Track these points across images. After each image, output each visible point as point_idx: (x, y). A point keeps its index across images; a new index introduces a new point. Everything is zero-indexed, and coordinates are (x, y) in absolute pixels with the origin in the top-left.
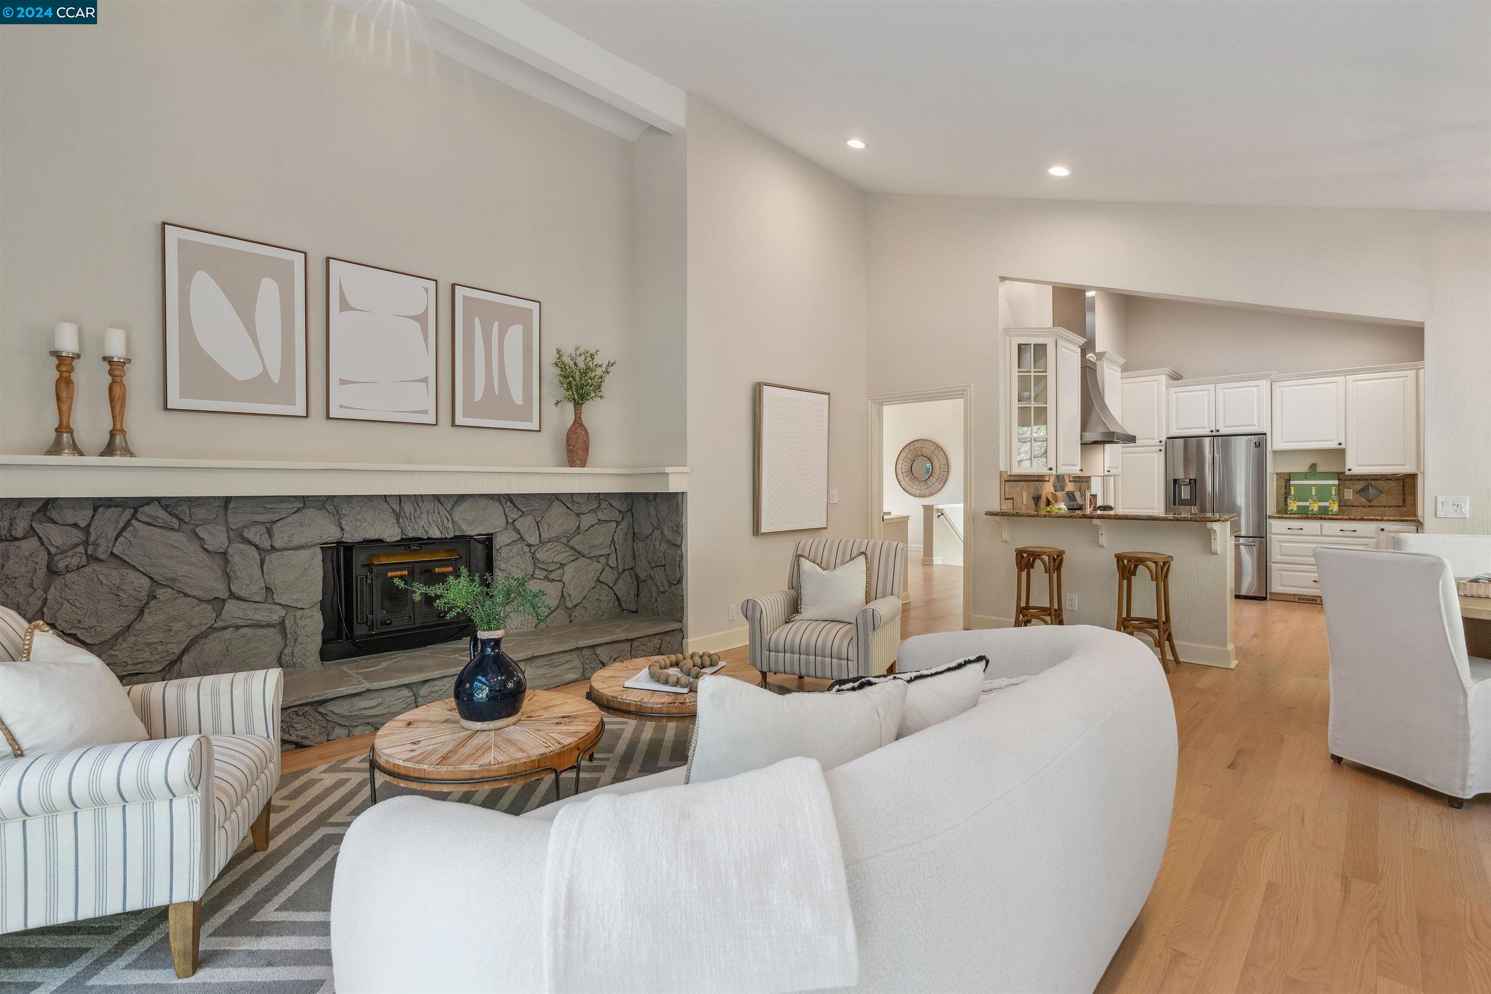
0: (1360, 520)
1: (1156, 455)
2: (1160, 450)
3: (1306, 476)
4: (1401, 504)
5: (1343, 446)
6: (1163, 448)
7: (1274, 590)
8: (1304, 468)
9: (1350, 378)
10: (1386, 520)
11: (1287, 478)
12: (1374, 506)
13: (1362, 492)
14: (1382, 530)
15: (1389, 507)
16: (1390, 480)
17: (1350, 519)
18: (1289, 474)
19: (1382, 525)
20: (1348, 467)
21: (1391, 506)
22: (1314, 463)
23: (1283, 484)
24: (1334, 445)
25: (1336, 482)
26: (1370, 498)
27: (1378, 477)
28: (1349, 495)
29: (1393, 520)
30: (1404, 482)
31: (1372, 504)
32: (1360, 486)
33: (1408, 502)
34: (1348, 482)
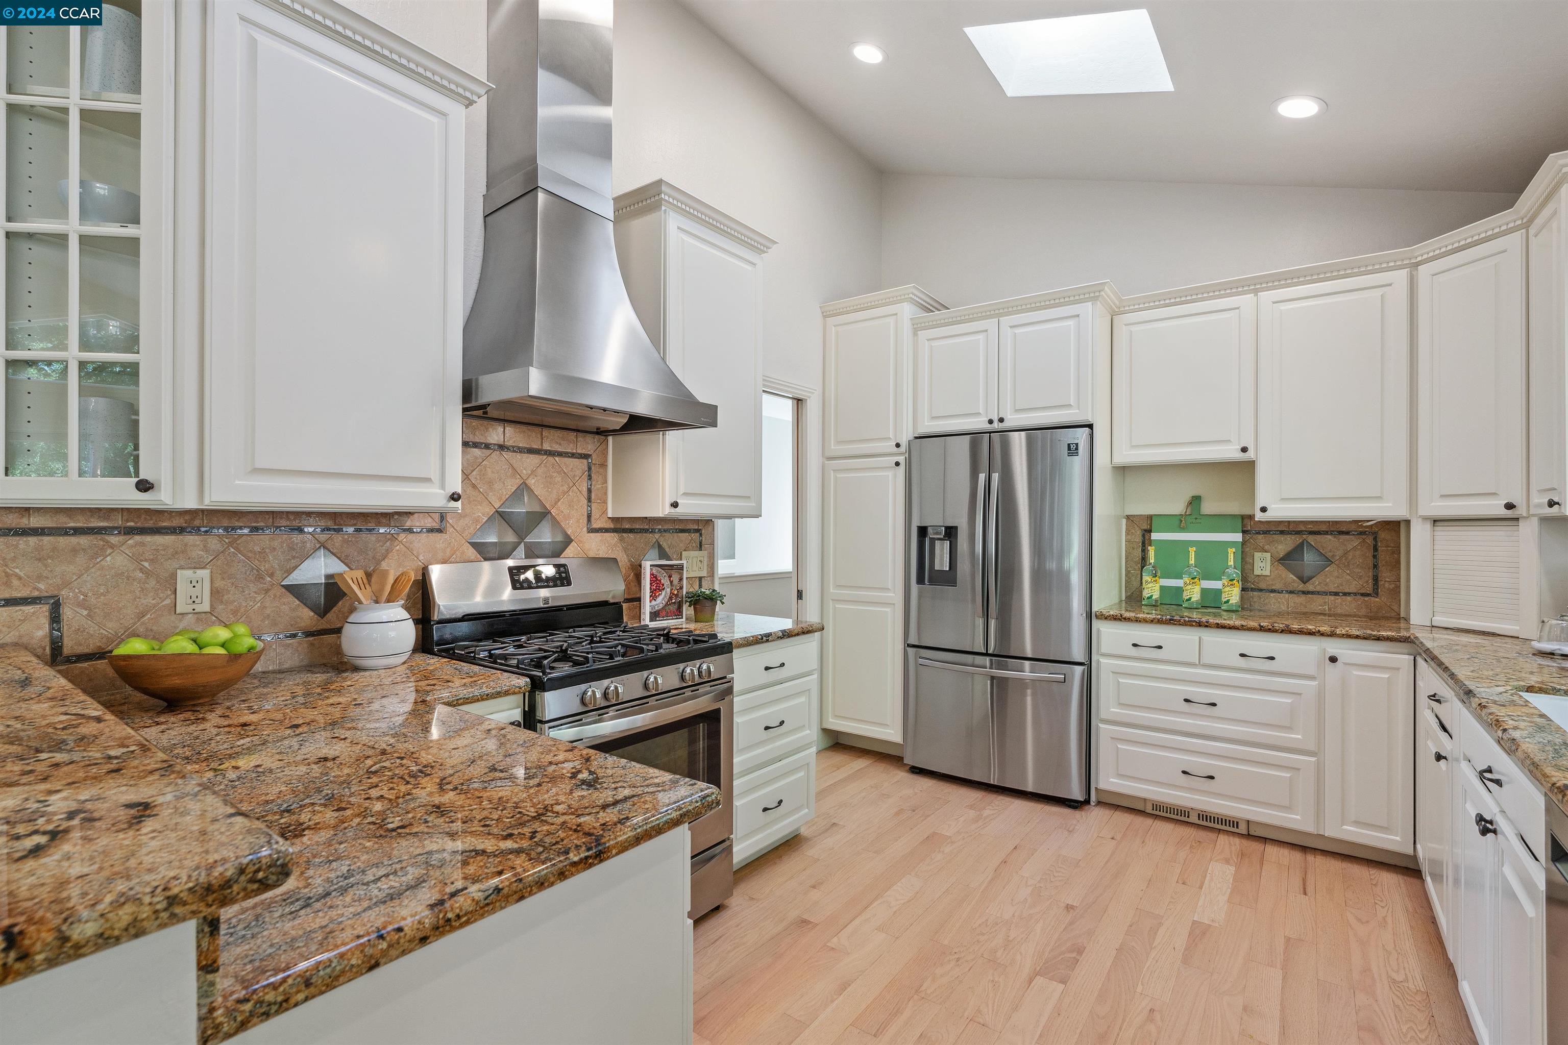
0: (1282, 631)
1: (890, 474)
2: (897, 464)
3: (1181, 522)
4: (1369, 589)
5: (1251, 455)
6: (901, 459)
7: (1102, 786)
8: (1177, 507)
9: (1267, 296)
10: (1342, 636)
11: (1146, 527)
12: (1312, 593)
13: (1287, 560)
14: (1333, 660)
15: (1345, 594)
16: (1347, 533)
17: (1262, 629)
18: (1150, 518)
19: (1333, 647)
20: (1259, 504)
21: (1349, 594)
22: (1195, 493)
23: (1138, 539)
24: (1231, 453)
25: (1238, 537)
26: (1307, 573)
27: (1324, 528)
28: (1263, 565)
29: (1357, 637)
30: (1375, 539)
31: (1310, 587)
32: (1284, 545)
33: (1386, 584)
34: (1260, 537)
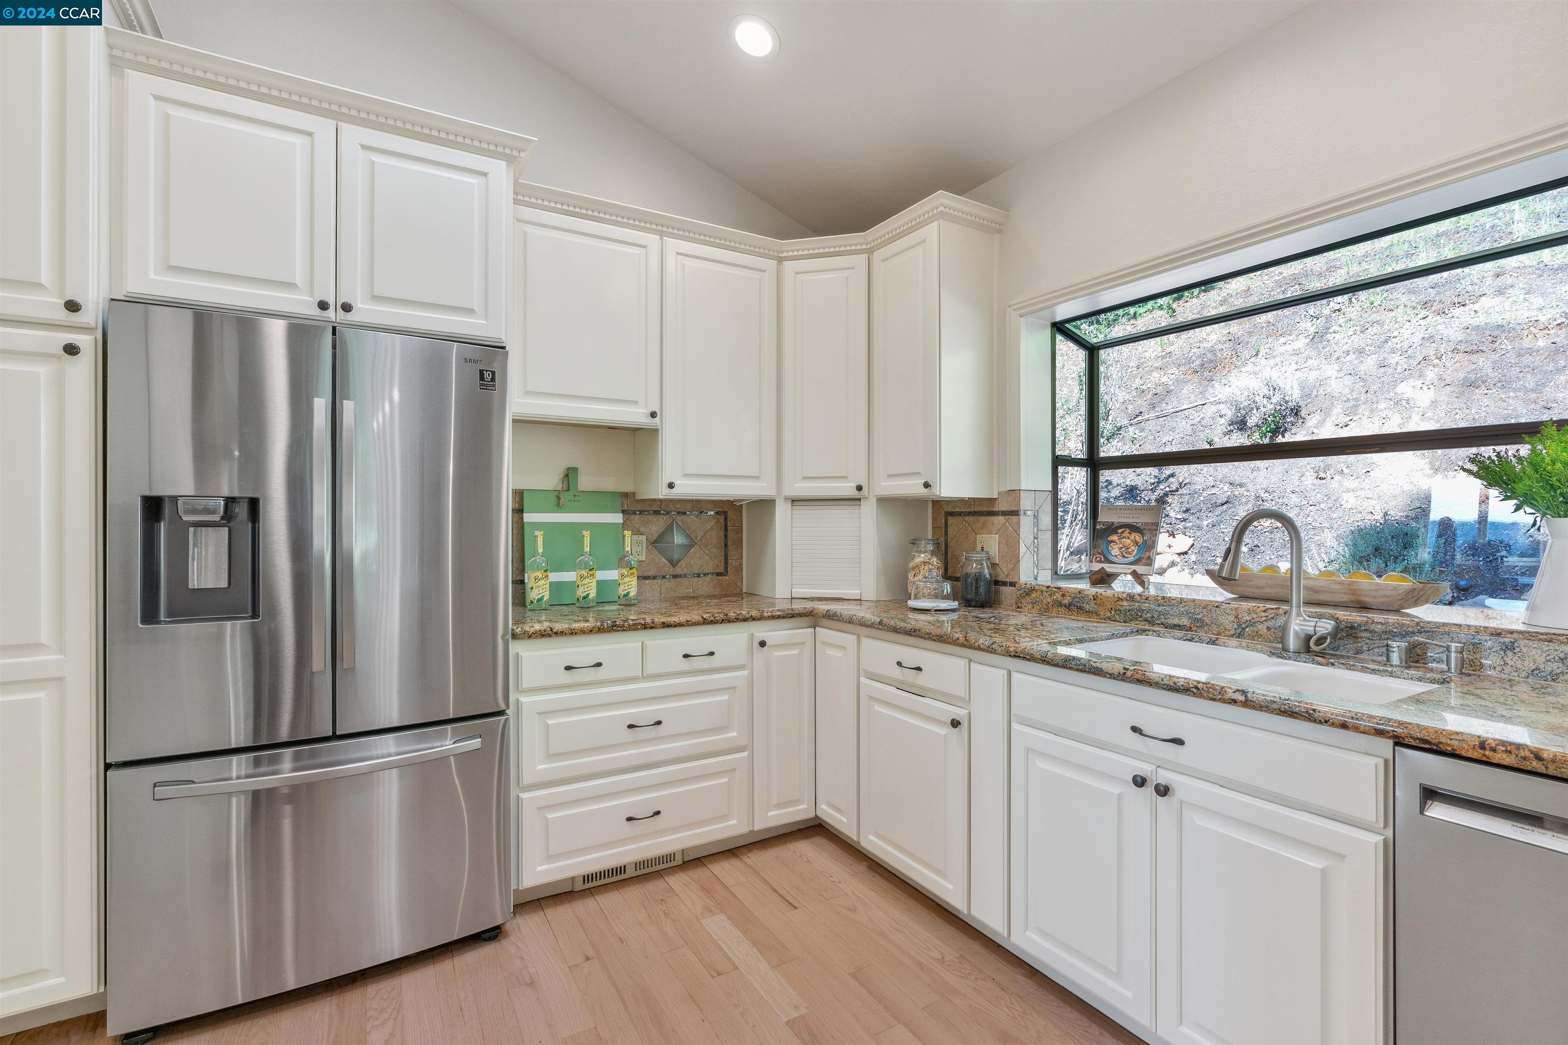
2: (75, 349)
3: (559, 500)
4: (722, 570)
6: (84, 341)
7: (526, 884)
8: (550, 481)
12: (680, 576)
13: (659, 543)
14: (763, 644)
15: (705, 575)
19: (759, 630)
20: (666, 479)
21: (708, 574)
24: (636, 416)
25: (618, 518)
26: (676, 556)
27: (689, 507)
28: (639, 549)
30: (726, 519)
31: (678, 571)
32: (656, 526)
33: (732, 563)
34: (636, 517)
